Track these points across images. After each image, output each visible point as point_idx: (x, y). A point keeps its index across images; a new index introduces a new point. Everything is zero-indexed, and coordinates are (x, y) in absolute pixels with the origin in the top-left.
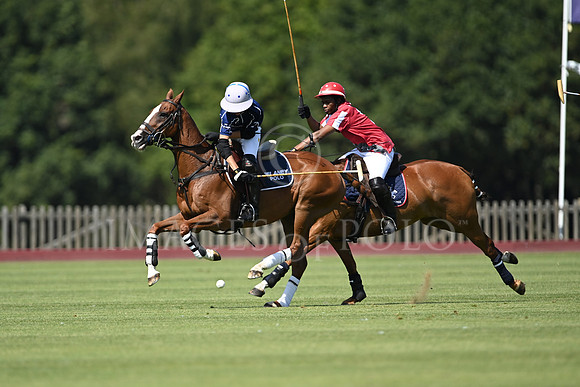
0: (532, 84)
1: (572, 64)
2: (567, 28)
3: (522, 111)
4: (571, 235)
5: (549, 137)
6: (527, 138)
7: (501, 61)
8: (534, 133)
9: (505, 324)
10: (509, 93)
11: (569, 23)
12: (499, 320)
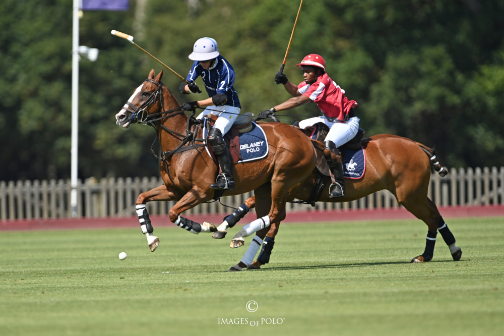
0: (46, 68)
1: (83, 49)
2: (77, 15)
3: (34, 94)
4: (84, 213)
5: (61, 119)
6: (40, 119)
7: (15, 48)
8: (48, 114)
9: (23, 300)
10: (22, 77)
11: (80, 9)
12: (17, 295)
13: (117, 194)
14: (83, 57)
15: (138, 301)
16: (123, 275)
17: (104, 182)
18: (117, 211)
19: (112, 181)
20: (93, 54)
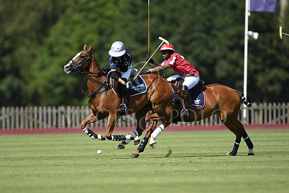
0: (229, 43)
1: (251, 33)
2: (247, 14)
3: (224, 57)
4: (250, 122)
5: (238, 71)
6: (227, 71)
7: (214, 32)
8: (231, 68)
9: (217, 168)
10: (218, 48)
11: (249, 11)
12: (213, 165)
13: (268, 111)
14: (250, 37)
15: (279, 170)
16: (271, 156)
17: (261, 105)
18: (268, 121)
19: (265, 104)
20: (256, 36)
